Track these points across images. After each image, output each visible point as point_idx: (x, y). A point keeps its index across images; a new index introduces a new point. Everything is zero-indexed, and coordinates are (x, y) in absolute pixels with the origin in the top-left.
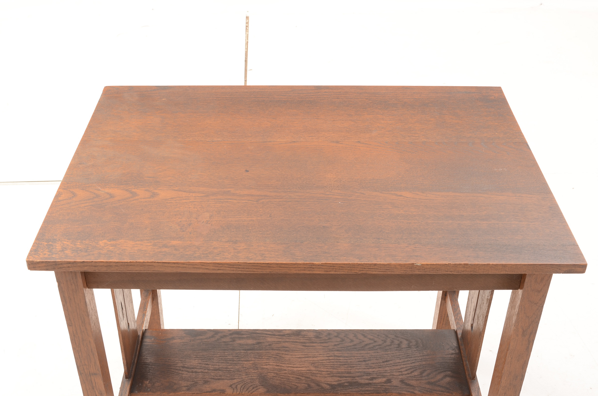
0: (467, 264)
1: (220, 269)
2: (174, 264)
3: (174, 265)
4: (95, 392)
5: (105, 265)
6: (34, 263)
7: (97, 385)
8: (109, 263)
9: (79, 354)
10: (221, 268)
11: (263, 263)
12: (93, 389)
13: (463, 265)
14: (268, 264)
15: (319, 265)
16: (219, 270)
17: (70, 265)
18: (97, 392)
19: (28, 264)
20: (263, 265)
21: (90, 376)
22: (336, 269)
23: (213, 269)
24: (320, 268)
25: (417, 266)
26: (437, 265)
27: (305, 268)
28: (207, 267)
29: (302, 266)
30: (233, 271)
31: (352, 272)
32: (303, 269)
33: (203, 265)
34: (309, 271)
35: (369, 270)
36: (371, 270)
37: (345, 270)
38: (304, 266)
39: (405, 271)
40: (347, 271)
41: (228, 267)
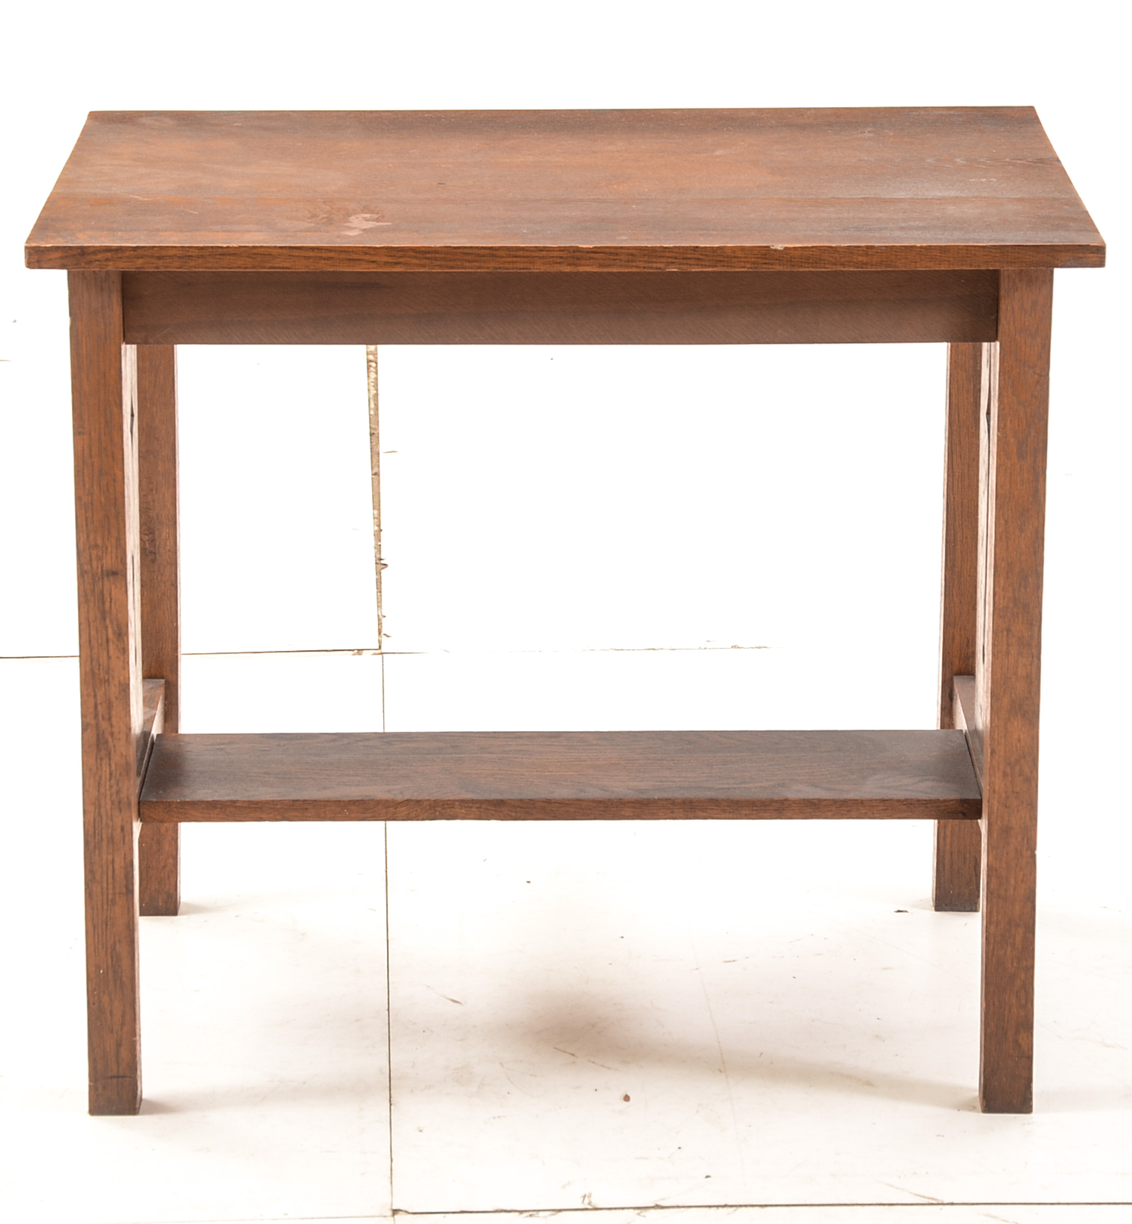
0: (872, 247)
1: (400, 263)
2: (311, 250)
3: (311, 254)
4: (106, 628)
5: (178, 255)
6: (41, 249)
7: (113, 605)
8: (187, 249)
9: (86, 513)
10: (401, 260)
11: (483, 248)
12: (104, 619)
13: (865, 249)
14: (491, 248)
15: (588, 250)
16: (396, 263)
17: (109, 255)
18: (110, 630)
19: (29, 252)
20: (482, 252)
21: (103, 579)
22: (621, 260)
23: (386, 263)
24: (590, 258)
25: (776, 250)
26: (814, 250)
27: (561, 257)
28: (374, 259)
29: (556, 254)
30: (423, 266)
31: (652, 268)
32: (559, 260)
33: (366, 254)
34: (569, 265)
35: (685, 261)
36: (689, 261)
37: (638, 264)
38: (561, 254)
39: (753, 263)
40: (642, 264)
41: (416, 258)
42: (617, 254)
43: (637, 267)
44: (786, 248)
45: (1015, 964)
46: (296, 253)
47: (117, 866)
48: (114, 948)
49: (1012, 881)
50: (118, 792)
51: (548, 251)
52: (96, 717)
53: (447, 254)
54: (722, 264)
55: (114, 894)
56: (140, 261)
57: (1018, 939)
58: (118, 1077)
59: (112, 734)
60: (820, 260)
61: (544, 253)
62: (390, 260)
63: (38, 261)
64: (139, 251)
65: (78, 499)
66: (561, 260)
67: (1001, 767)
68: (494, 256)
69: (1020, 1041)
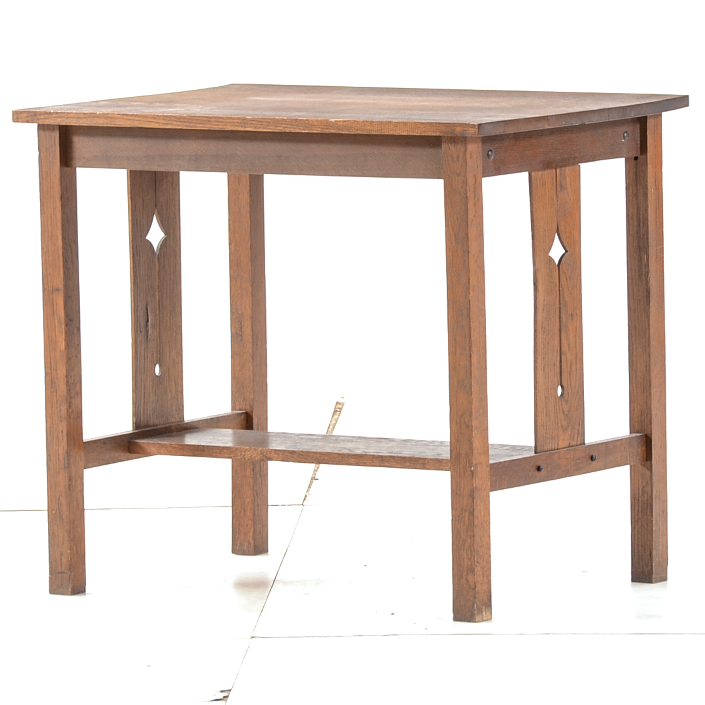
6: (18, 112)
19: (13, 114)
22: (264, 125)
23: (164, 124)
24: (251, 124)
25: (331, 122)
26: (348, 122)
27: (238, 123)
28: (158, 121)
29: (236, 121)
30: (179, 125)
31: (277, 129)
32: (237, 124)
33: (154, 118)
34: (242, 127)
35: (292, 126)
36: (294, 127)
37: (271, 127)
38: (239, 121)
39: (322, 128)
40: (273, 128)
41: (176, 121)
42: (262, 122)
43: (270, 129)
44: (336, 121)
45: (465, 534)
46: (125, 117)
47: (60, 452)
48: (59, 499)
49: (462, 485)
50: (60, 411)
51: (233, 119)
52: (51, 368)
53: (189, 119)
54: (308, 128)
55: (59, 468)
56: (59, 120)
57: (466, 518)
58: (61, 573)
59: (57, 379)
60: (351, 127)
61: (231, 120)
62: (164, 122)
63: (17, 118)
64: (59, 114)
65: (42, 248)
66: (238, 124)
67: (455, 419)
68: (209, 121)
69: (469, 579)
